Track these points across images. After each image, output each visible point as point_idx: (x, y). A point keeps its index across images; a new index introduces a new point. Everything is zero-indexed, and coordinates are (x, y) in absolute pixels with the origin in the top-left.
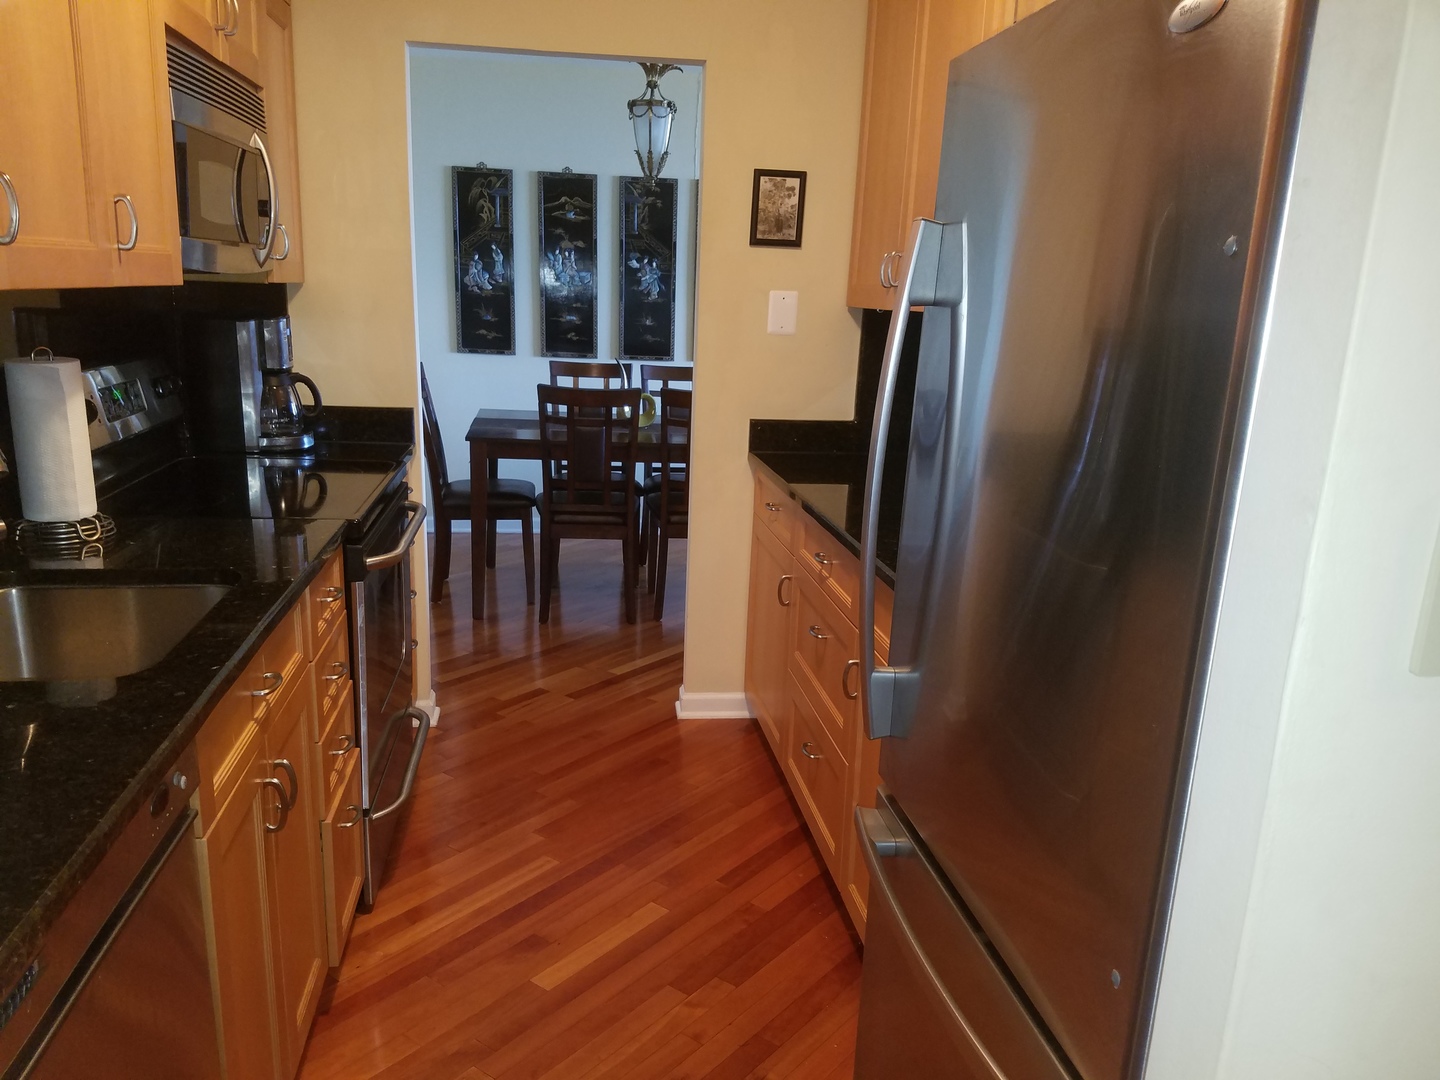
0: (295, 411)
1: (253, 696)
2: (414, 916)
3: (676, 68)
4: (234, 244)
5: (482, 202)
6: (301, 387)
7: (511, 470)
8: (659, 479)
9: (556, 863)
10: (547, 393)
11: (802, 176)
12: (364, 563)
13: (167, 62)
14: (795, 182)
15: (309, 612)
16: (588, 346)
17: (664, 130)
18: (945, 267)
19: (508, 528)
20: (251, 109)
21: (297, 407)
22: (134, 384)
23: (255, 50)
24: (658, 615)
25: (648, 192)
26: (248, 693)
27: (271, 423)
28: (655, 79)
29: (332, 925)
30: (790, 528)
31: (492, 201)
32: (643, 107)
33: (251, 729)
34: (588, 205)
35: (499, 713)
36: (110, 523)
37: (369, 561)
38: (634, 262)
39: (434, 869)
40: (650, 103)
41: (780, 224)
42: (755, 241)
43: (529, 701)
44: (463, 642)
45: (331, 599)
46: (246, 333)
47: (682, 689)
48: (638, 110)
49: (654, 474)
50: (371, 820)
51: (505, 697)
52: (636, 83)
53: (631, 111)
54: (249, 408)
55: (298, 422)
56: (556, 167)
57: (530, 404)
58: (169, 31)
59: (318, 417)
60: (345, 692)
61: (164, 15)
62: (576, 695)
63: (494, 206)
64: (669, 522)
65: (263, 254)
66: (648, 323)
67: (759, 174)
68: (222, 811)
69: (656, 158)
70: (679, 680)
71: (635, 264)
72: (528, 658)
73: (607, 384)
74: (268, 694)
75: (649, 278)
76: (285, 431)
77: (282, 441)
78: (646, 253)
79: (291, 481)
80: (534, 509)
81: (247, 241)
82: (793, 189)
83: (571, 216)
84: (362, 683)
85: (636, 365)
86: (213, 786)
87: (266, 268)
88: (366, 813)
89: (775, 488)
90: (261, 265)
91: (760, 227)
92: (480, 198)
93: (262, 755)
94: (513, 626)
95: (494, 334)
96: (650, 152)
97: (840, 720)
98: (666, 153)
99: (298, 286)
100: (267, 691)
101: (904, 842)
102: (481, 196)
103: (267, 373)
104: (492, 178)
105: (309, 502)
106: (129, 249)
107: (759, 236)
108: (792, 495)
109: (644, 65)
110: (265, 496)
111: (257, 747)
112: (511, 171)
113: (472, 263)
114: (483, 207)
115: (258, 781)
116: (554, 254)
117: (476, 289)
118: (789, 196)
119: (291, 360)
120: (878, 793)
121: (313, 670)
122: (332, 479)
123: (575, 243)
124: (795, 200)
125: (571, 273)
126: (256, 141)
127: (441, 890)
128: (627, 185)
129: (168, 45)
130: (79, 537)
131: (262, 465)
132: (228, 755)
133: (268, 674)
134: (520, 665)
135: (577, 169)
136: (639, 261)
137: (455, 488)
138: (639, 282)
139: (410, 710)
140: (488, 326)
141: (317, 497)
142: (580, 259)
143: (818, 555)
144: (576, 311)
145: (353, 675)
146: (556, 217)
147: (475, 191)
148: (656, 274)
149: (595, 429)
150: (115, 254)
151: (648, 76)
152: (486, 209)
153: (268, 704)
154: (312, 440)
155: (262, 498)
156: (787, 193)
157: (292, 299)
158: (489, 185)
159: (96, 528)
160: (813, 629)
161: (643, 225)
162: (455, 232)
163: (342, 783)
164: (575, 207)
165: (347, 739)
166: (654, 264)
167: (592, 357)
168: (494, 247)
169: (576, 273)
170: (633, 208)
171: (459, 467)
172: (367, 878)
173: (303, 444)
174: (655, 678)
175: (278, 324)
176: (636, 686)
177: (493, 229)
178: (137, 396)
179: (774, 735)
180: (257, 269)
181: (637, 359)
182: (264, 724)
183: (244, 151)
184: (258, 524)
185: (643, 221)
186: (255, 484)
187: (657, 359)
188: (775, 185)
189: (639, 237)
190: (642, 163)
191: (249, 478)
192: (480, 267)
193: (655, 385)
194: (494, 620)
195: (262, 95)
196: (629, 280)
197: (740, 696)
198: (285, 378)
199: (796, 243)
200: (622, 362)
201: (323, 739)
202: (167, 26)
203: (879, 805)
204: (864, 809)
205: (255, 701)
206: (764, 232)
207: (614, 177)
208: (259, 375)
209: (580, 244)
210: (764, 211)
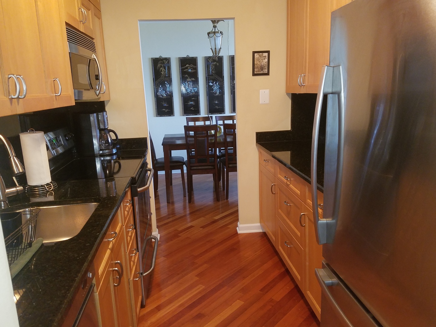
0: (110, 141)
1: (108, 241)
2: (159, 308)
3: (222, 20)
4: (89, 90)
5: (161, 68)
6: (111, 133)
7: (176, 154)
8: (224, 153)
9: (204, 287)
10: (187, 128)
11: (268, 52)
12: (137, 190)
13: (66, 34)
14: (266, 54)
15: (122, 209)
16: (197, 111)
17: (219, 41)
18: (335, 80)
19: (176, 172)
20: (92, 47)
21: (111, 140)
22: (59, 137)
23: (91, 27)
24: (227, 198)
25: (214, 61)
26: (107, 240)
27: (103, 146)
28: (216, 24)
29: (134, 314)
30: (273, 167)
31: (165, 68)
32: (212, 34)
33: (108, 252)
34: (195, 67)
35: (179, 235)
36: (56, 184)
37: (139, 189)
38: (211, 83)
39: (163, 291)
40: (215, 33)
41: (262, 68)
42: (254, 75)
43: (189, 230)
44: (164, 211)
45: (128, 204)
46: (93, 118)
47: (238, 223)
48: (211, 35)
49: (222, 151)
50: (143, 276)
51: (180, 229)
52: (210, 27)
53: (208, 35)
54: (95, 142)
55: (111, 145)
56: (184, 55)
57: (182, 132)
58: (67, 24)
59: (118, 142)
60: (134, 234)
61: (65, 19)
62: (203, 227)
63: (165, 70)
64: (229, 167)
65: (98, 92)
66: (216, 102)
67: (254, 53)
68: (102, 282)
69: (217, 50)
70: (237, 220)
71: (211, 84)
72: (185, 216)
73: (205, 123)
74: (113, 240)
75: (216, 88)
76: (107, 148)
77: (107, 151)
78: (214, 80)
79: (110, 164)
80: (184, 166)
81: (93, 89)
82: (266, 56)
83: (190, 70)
84: (138, 230)
85: (214, 116)
86: (99, 274)
87: (98, 97)
88: (142, 274)
89: (267, 155)
90: (98, 96)
91: (255, 70)
92: (161, 67)
93: (112, 260)
94: (179, 205)
95: (167, 110)
96: (215, 48)
97: (299, 234)
98: (221, 48)
99: (109, 101)
100: (113, 239)
101: (335, 280)
102: (161, 66)
103: (101, 130)
104: (164, 61)
105: (116, 170)
106: (59, 96)
107: (255, 73)
108: (274, 157)
109: (212, 21)
110: (102, 170)
111: (110, 258)
112: (170, 58)
113: (159, 88)
114: (162, 70)
115: (111, 269)
116: (185, 83)
117: (161, 96)
118: (265, 59)
119: (108, 125)
120: (323, 263)
121: (125, 228)
122: (122, 162)
123: (191, 79)
124: (266, 60)
125: (191, 89)
126: (94, 56)
127: (167, 298)
128: (207, 60)
129: (66, 28)
130: (46, 190)
131: (100, 160)
132: (102, 262)
133: (112, 233)
134: (183, 218)
135: (191, 56)
136: (212, 83)
137: (158, 161)
138: (213, 90)
139: (152, 236)
140: (166, 108)
141: (118, 168)
142: (193, 84)
143: (285, 177)
144: (194, 100)
145: (135, 228)
146: (185, 71)
147: (159, 65)
148: (218, 87)
149: (203, 138)
150: (55, 98)
151: (213, 24)
152: (163, 71)
153: (113, 243)
154: (116, 150)
155: (101, 170)
156: (263, 58)
157: (107, 105)
158: (163, 63)
159: (51, 186)
160: (285, 202)
161: (213, 71)
162: (153, 79)
163: (134, 265)
164: (191, 68)
165: (135, 250)
166: (217, 83)
167: (199, 115)
168: (166, 83)
169: (192, 89)
170: (209, 66)
171: (160, 154)
172: (143, 296)
173: (113, 152)
174: (228, 220)
175: (103, 114)
176: (222, 223)
177: (165, 77)
178: (60, 141)
179: (273, 238)
180: (97, 97)
181: (213, 114)
182: (112, 250)
183: (90, 60)
184: (100, 181)
185: (213, 70)
186: (98, 166)
187: (220, 114)
188: (259, 56)
189: (212, 75)
190: (213, 52)
191: (97, 164)
192: (162, 89)
193: (220, 122)
194: (173, 203)
195: (94, 41)
196: (209, 89)
197: (259, 224)
198: (107, 131)
199: (268, 74)
200: (210, 116)
201: (128, 251)
202: (66, 23)
203: (323, 267)
204: (318, 269)
205: (109, 242)
206: (257, 71)
207: (203, 57)
208: (98, 131)
209: (193, 79)
210: (256, 64)
